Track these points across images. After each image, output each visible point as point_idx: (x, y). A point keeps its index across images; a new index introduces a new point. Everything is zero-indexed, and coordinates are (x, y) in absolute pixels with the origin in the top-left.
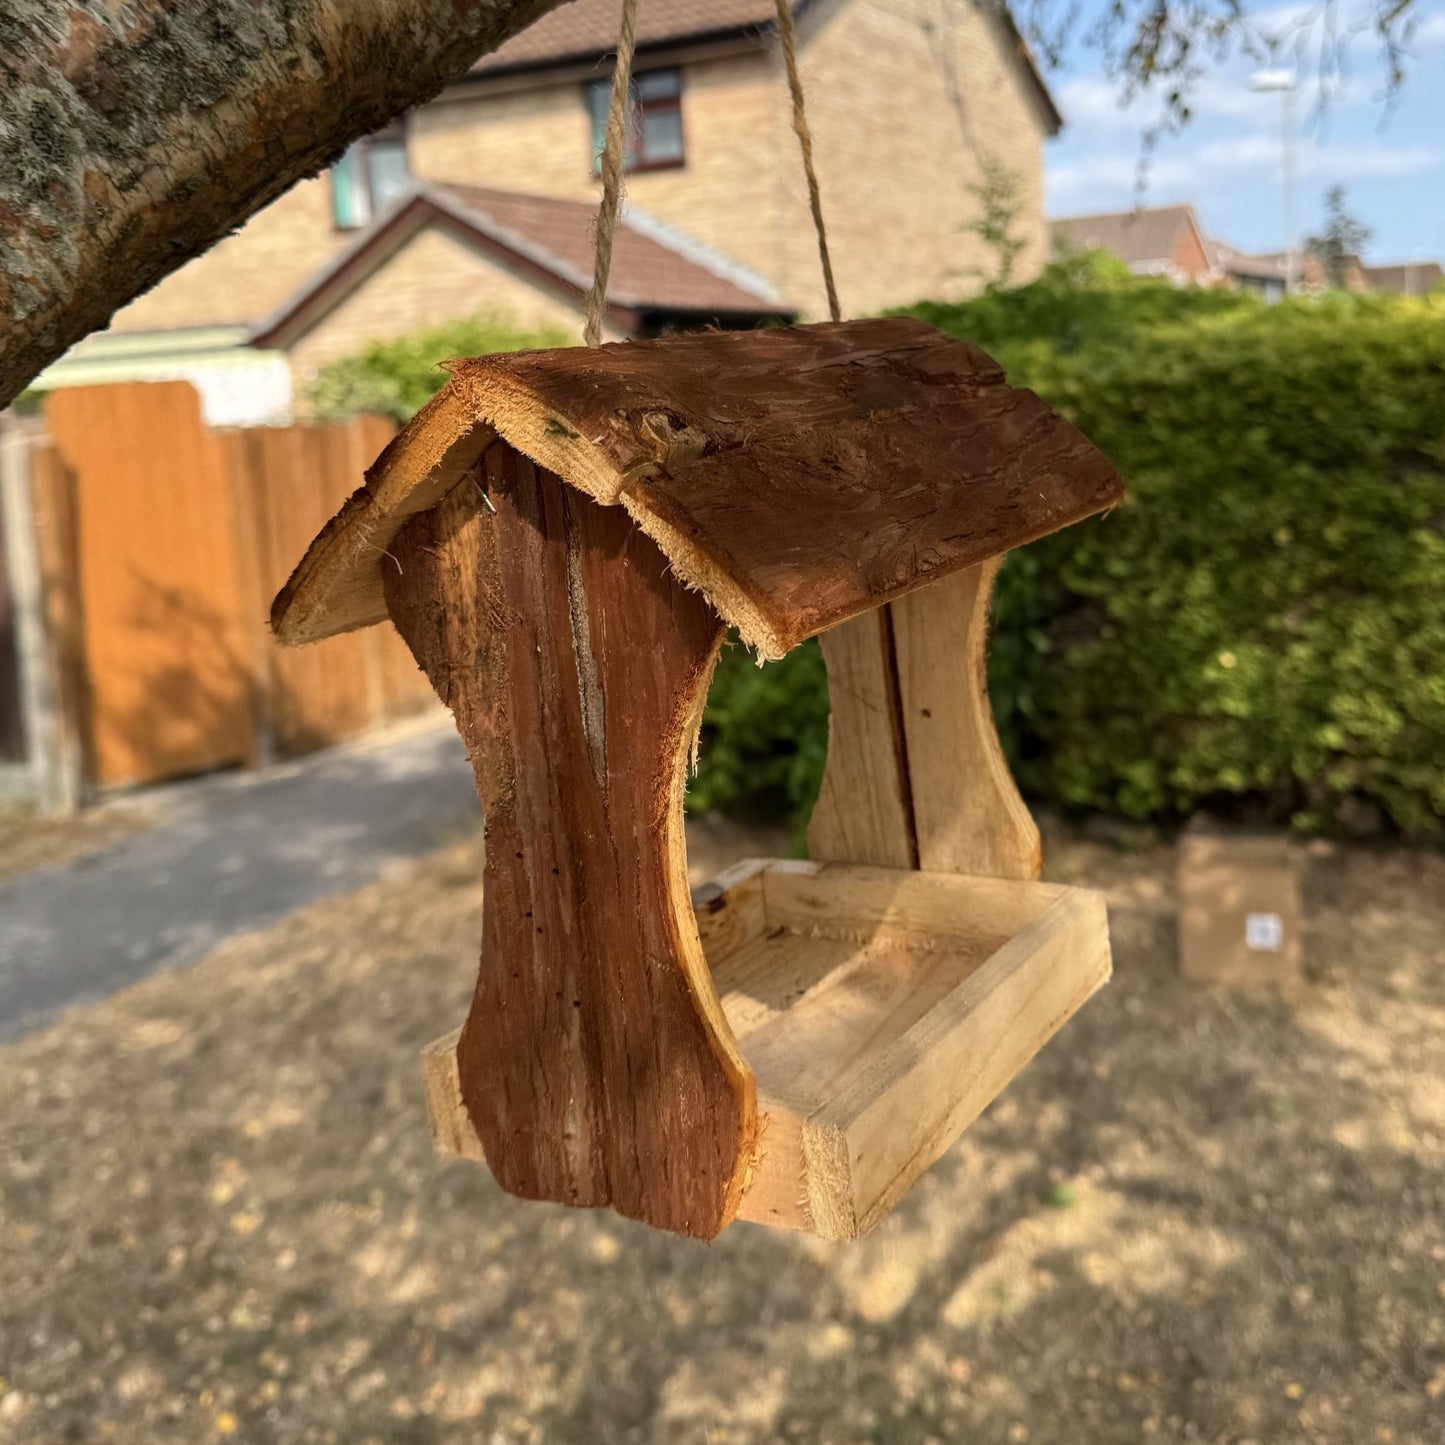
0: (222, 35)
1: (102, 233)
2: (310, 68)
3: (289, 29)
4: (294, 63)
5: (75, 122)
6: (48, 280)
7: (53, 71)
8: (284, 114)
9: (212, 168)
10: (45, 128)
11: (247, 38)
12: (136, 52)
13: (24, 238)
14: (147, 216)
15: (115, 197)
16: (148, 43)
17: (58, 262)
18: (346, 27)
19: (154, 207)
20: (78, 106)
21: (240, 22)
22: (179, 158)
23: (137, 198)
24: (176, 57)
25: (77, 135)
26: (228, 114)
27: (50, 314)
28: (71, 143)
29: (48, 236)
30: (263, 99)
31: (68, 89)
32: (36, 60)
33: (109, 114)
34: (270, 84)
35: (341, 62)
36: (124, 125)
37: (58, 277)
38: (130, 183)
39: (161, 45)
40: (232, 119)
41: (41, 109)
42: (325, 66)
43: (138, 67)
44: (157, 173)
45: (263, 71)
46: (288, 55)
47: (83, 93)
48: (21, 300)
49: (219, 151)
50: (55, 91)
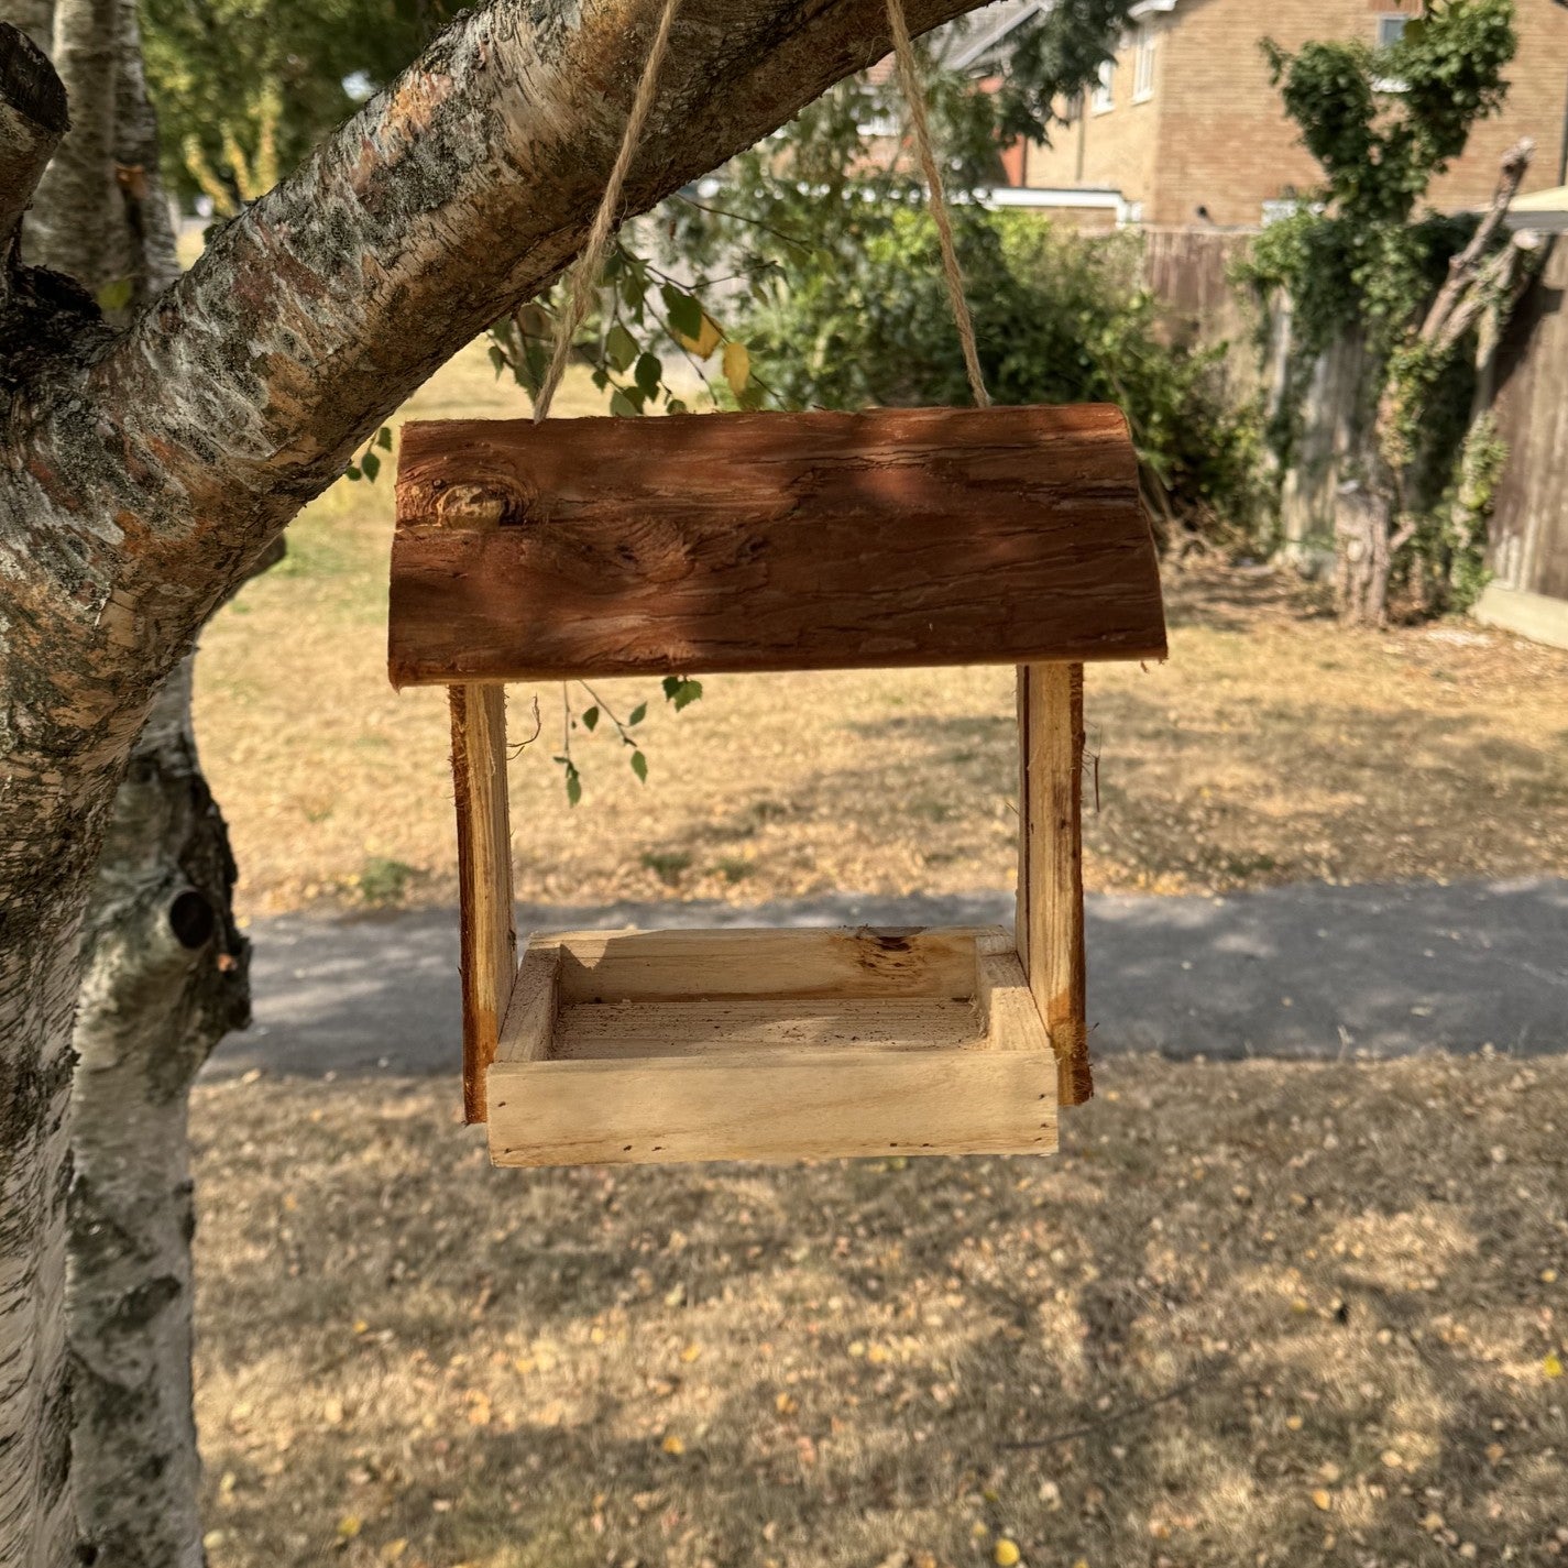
0: (445, 154)
1: (377, 297)
2: (509, 175)
3: (489, 148)
4: (496, 173)
5: (357, 221)
6: (346, 327)
7: (347, 185)
8: (501, 210)
9: (450, 250)
10: (339, 225)
11: (463, 157)
12: (393, 170)
13: (327, 300)
14: (410, 285)
15: (383, 274)
16: (401, 163)
17: (351, 316)
18: (532, 143)
19: (415, 279)
20: (359, 209)
21: (458, 144)
22: (423, 246)
23: (399, 274)
24: (418, 173)
25: (358, 230)
26: (453, 212)
27: (356, 351)
28: (354, 235)
29: (342, 300)
30: (479, 200)
31: (354, 198)
32: (339, 178)
33: (377, 215)
34: (480, 190)
35: (536, 168)
36: (386, 224)
37: (352, 325)
38: (392, 263)
39: (409, 164)
40: (457, 216)
41: (339, 212)
42: (522, 172)
43: (395, 181)
44: (409, 256)
45: (474, 180)
46: (490, 167)
47: (361, 200)
48: (331, 342)
49: (456, 240)
50: (347, 200)
